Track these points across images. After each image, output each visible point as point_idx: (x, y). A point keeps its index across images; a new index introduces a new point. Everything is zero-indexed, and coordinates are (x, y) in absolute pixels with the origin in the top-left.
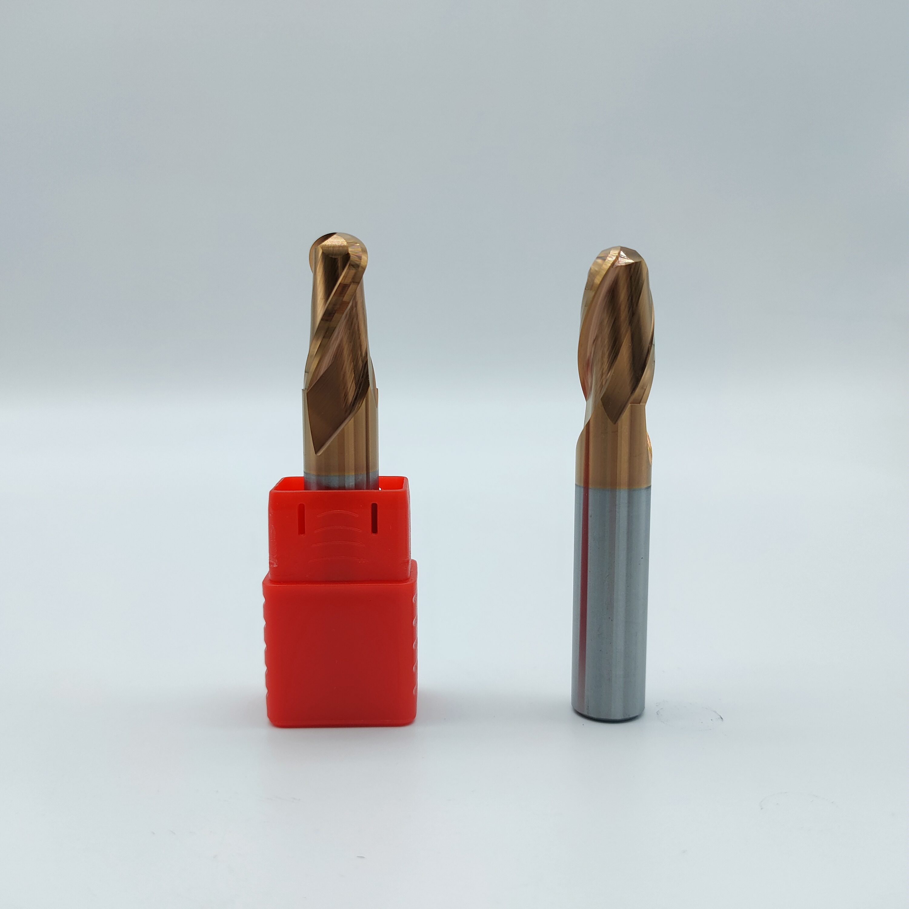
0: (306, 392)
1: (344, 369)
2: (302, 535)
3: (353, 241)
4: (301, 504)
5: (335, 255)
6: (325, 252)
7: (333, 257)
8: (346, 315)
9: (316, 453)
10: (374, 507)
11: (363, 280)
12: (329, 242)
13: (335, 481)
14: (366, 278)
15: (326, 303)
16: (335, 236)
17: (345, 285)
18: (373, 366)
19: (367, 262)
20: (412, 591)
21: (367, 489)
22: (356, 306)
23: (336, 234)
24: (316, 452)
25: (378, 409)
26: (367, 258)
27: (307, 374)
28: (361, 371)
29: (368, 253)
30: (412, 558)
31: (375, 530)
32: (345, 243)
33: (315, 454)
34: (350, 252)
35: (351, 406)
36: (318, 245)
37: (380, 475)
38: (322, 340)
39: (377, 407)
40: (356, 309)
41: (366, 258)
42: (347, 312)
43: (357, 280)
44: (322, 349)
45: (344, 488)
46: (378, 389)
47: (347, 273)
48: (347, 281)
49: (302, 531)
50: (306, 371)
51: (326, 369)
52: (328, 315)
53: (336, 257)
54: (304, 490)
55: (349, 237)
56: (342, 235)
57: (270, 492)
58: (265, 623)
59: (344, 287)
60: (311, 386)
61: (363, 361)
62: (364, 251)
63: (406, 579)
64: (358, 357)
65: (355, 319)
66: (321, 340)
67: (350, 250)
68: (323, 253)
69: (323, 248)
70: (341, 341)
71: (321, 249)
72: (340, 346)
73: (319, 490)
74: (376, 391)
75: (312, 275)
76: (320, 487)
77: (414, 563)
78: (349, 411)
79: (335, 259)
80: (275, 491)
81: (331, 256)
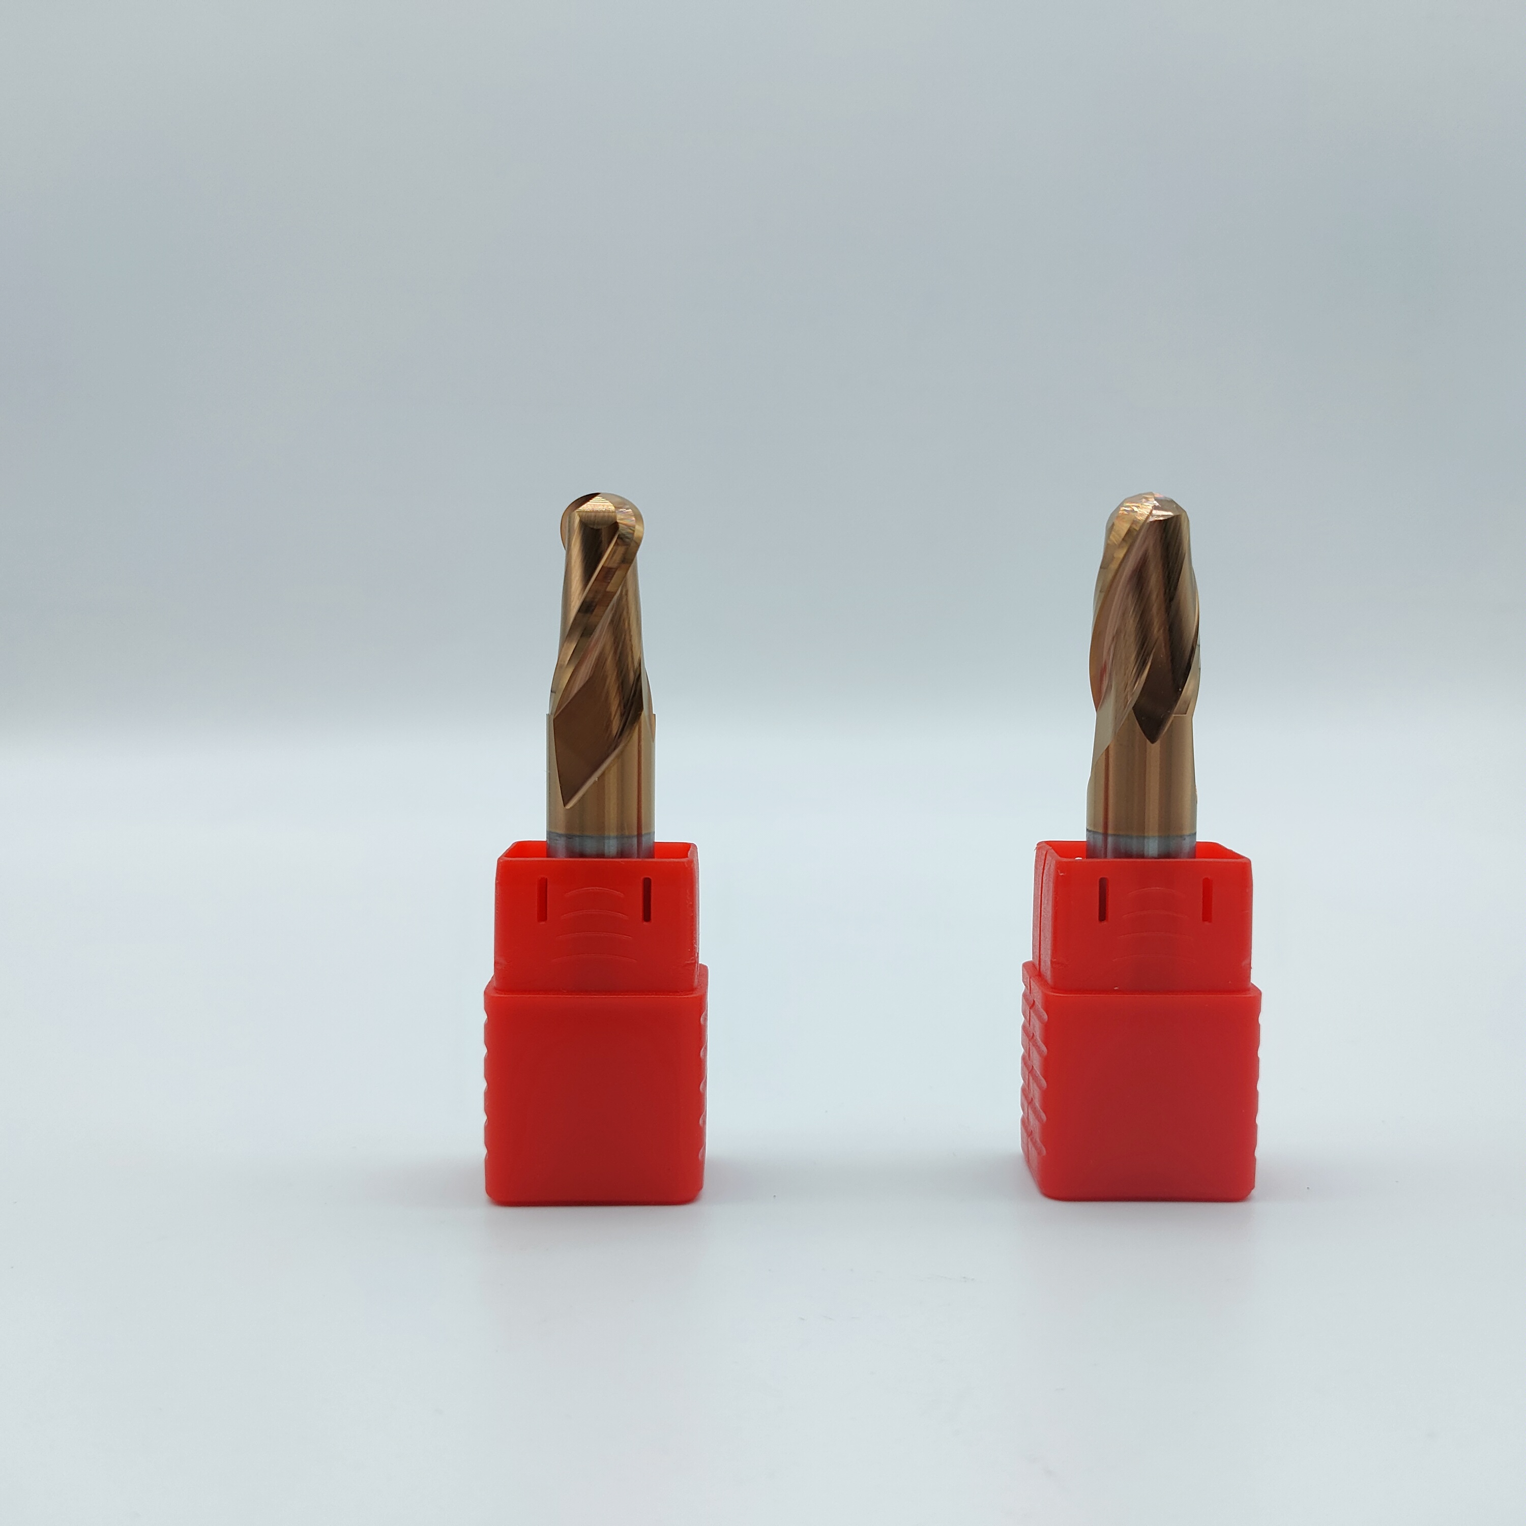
0: (552, 718)
1: (606, 687)
2: (543, 923)
3: (621, 503)
4: (542, 878)
5: (598, 524)
6: (583, 520)
7: (595, 527)
8: (613, 606)
9: (565, 806)
10: (647, 884)
11: (636, 560)
12: (587, 507)
13: (590, 846)
14: (642, 557)
15: (584, 591)
16: (599, 498)
17: (611, 568)
18: (648, 681)
19: (643, 534)
20: (699, 1006)
21: (638, 857)
22: (627, 594)
23: (599, 495)
24: (565, 804)
25: (655, 744)
26: (644, 529)
27: (553, 694)
28: (632, 687)
29: (644, 520)
30: (700, 963)
31: (647, 917)
32: (612, 508)
33: (563, 806)
34: (619, 519)
35: (617, 736)
36: (574, 511)
37: (656, 841)
38: (579, 641)
39: (653, 740)
40: (627, 599)
41: (641, 529)
42: (614, 604)
43: (628, 559)
44: (578, 656)
45: (602, 856)
46: (655, 715)
47: (613, 552)
48: (612, 565)
49: (543, 916)
50: (553, 690)
51: (582, 684)
52: (587, 608)
53: (599, 527)
54: (547, 857)
55: (619, 500)
56: (607, 496)
57: (499, 859)
58: (486, 1051)
59: (608, 573)
60: (560, 708)
61: (635, 674)
62: (639, 517)
63: (692, 990)
64: (628, 665)
65: (625, 613)
66: (577, 641)
67: (620, 518)
68: (581, 521)
69: (581, 514)
70: (603, 649)
71: (578, 517)
72: (601, 654)
73: (570, 857)
74: (652, 717)
75: (564, 552)
76: (571, 853)
77: (704, 969)
78: (613, 747)
79: (598, 530)
80: (505, 858)
81: (591, 526)
